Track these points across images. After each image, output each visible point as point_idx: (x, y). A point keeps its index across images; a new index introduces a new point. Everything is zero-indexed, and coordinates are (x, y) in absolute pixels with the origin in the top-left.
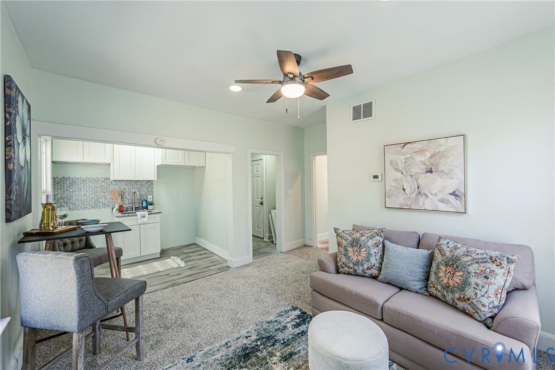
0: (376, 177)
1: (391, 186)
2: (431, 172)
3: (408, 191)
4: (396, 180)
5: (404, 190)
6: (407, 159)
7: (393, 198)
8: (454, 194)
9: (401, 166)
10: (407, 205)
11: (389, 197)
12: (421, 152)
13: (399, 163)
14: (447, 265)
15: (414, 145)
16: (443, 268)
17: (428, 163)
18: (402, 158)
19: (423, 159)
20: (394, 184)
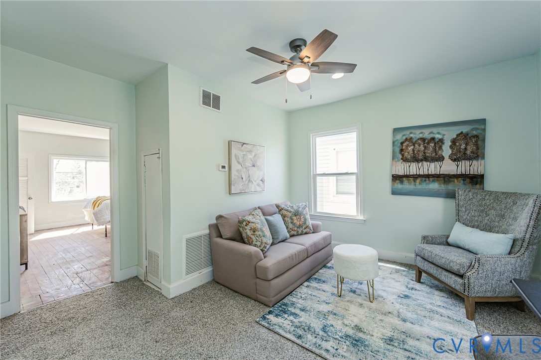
0: (223, 167)
1: (235, 175)
2: (254, 166)
3: (244, 179)
4: (238, 171)
5: (242, 178)
6: (244, 155)
7: (236, 185)
8: (262, 180)
9: (241, 160)
10: (243, 190)
11: (234, 185)
12: (250, 151)
13: (240, 158)
14: (296, 216)
15: (247, 146)
16: (295, 218)
17: (253, 160)
18: (242, 153)
19: (251, 157)
20: (237, 174)
